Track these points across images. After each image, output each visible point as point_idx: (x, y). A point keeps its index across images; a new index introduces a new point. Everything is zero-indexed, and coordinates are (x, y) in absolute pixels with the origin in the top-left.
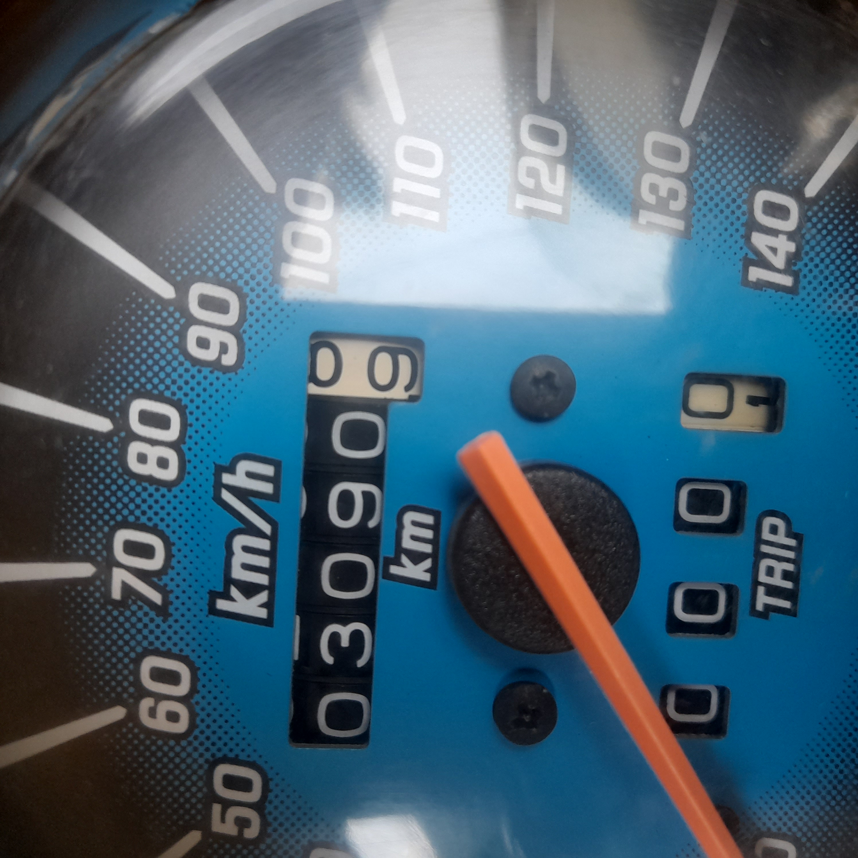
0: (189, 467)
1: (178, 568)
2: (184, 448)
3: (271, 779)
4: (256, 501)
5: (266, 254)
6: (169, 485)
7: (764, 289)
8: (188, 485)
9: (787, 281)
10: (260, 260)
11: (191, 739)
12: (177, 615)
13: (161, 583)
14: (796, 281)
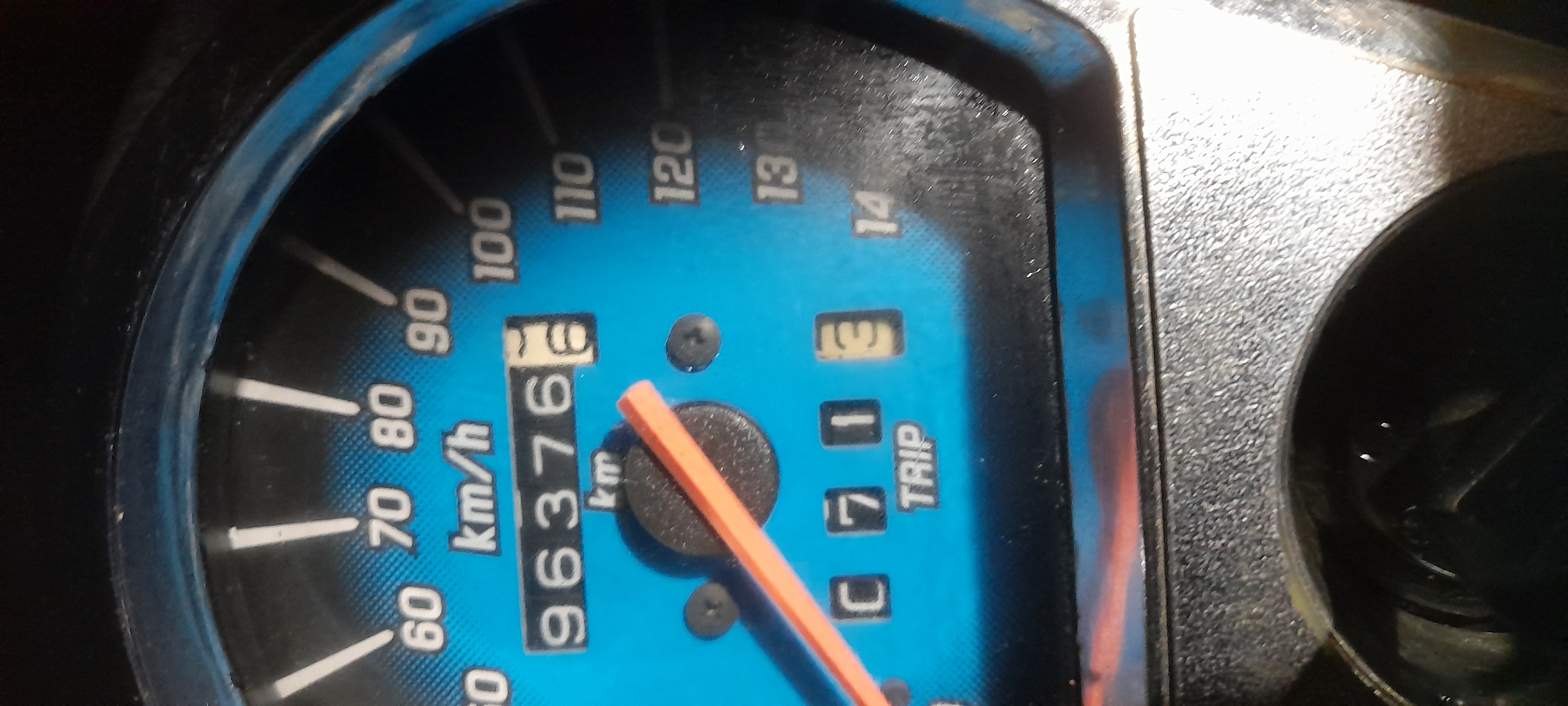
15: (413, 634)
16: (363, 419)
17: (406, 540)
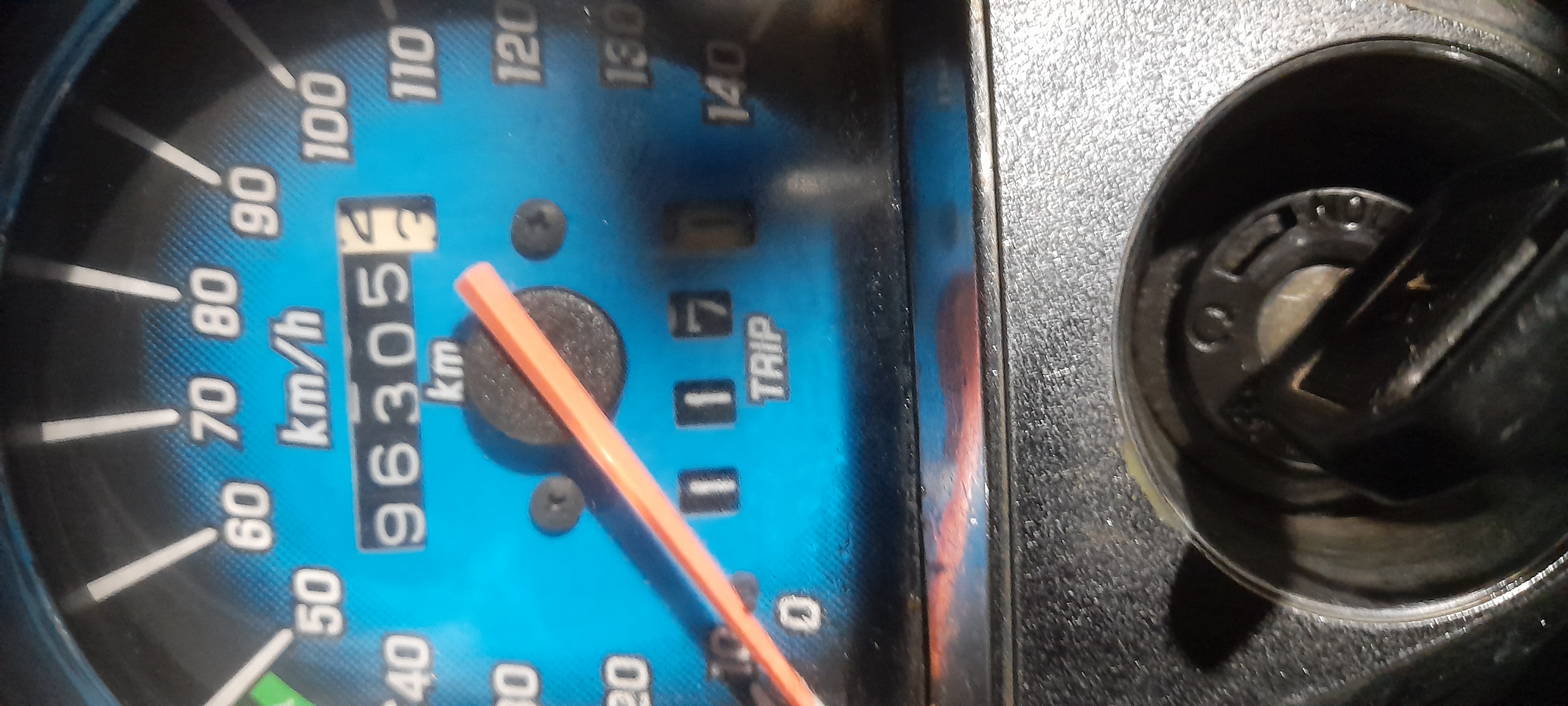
15: (238, 532)
16: (184, 305)
17: (230, 433)
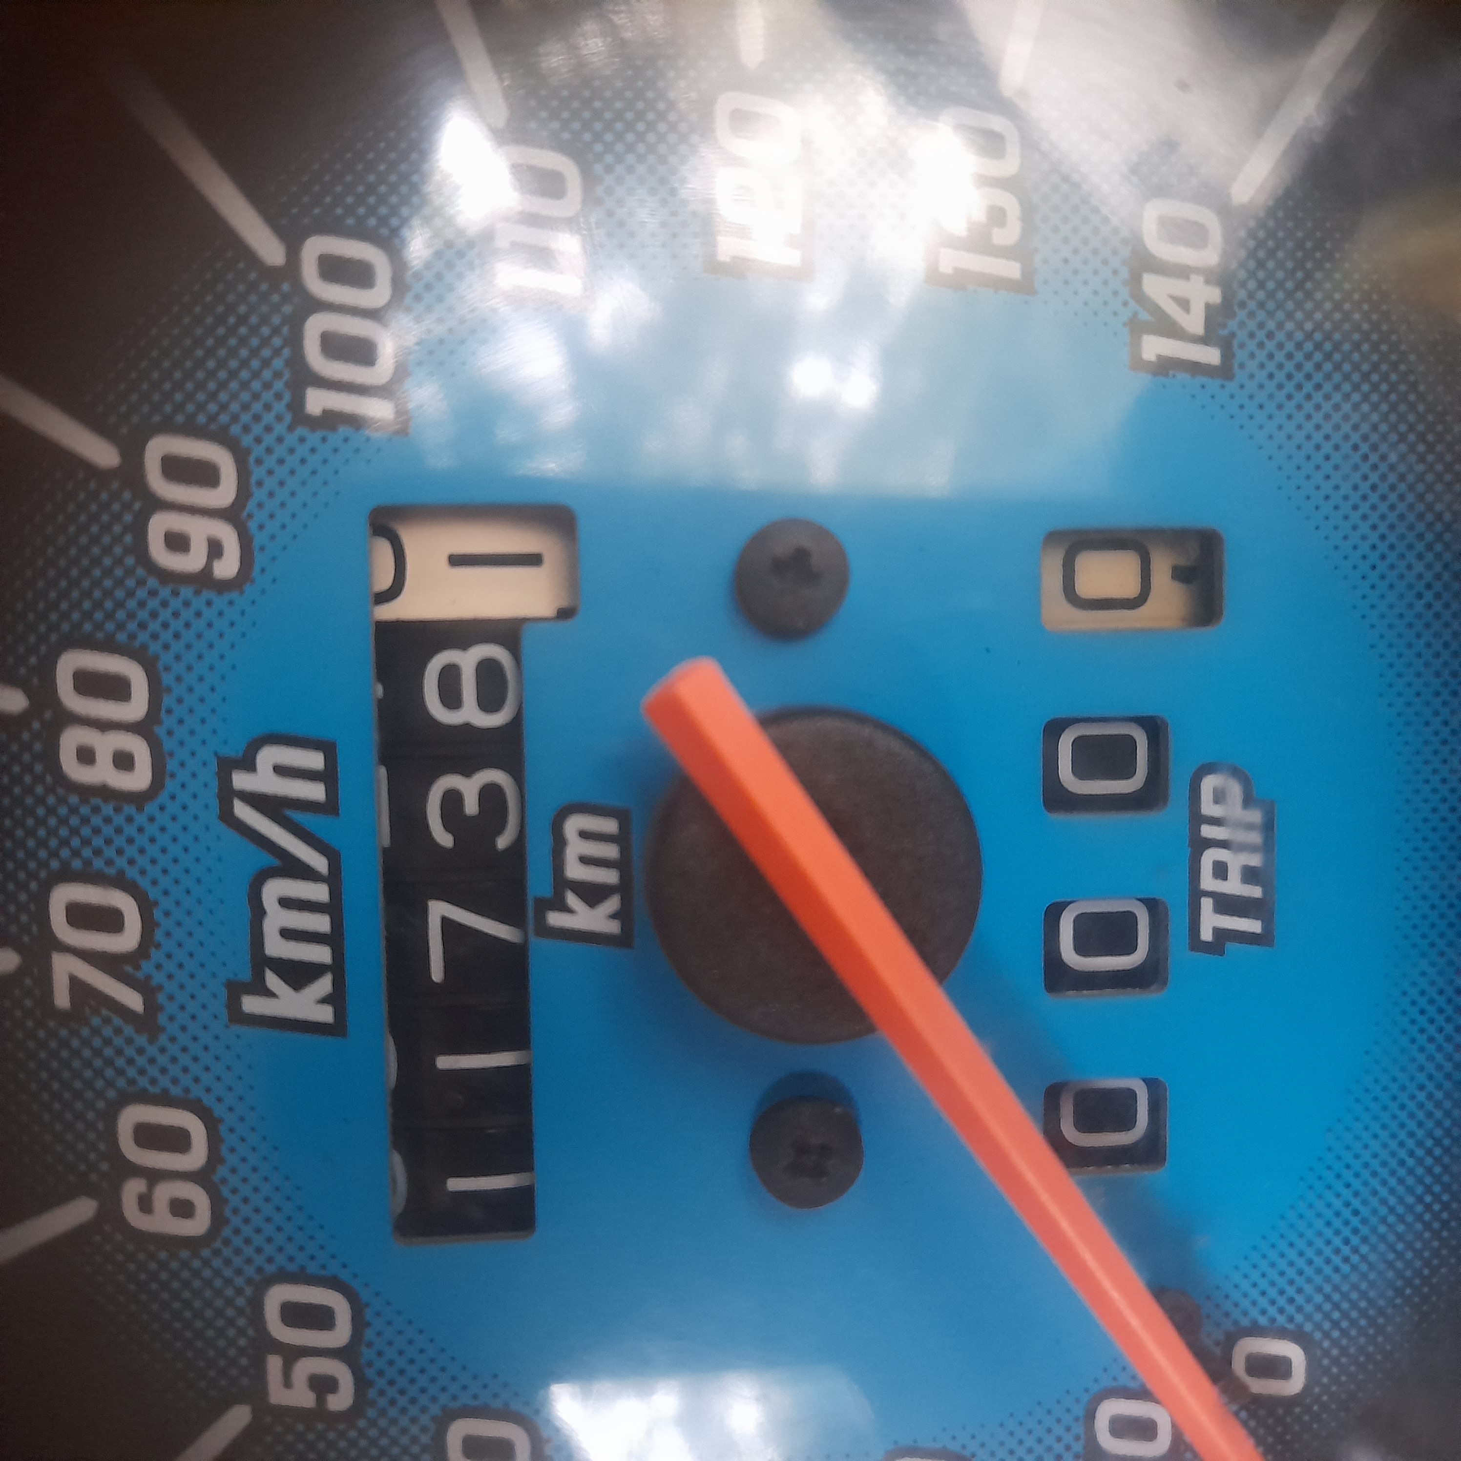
0: (171, 765)
1: (168, 945)
2: (160, 731)
3: (367, 1305)
4: (298, 816)
5: (278, 375)
6: (138, 799)
7: (1171, 372)
8: (173, 798)
9: (1211, 356)
10: (267, 386)
11: (218, 1244)
12: (173, 1029)
13: (140, 975)
14: (1227, 355)
